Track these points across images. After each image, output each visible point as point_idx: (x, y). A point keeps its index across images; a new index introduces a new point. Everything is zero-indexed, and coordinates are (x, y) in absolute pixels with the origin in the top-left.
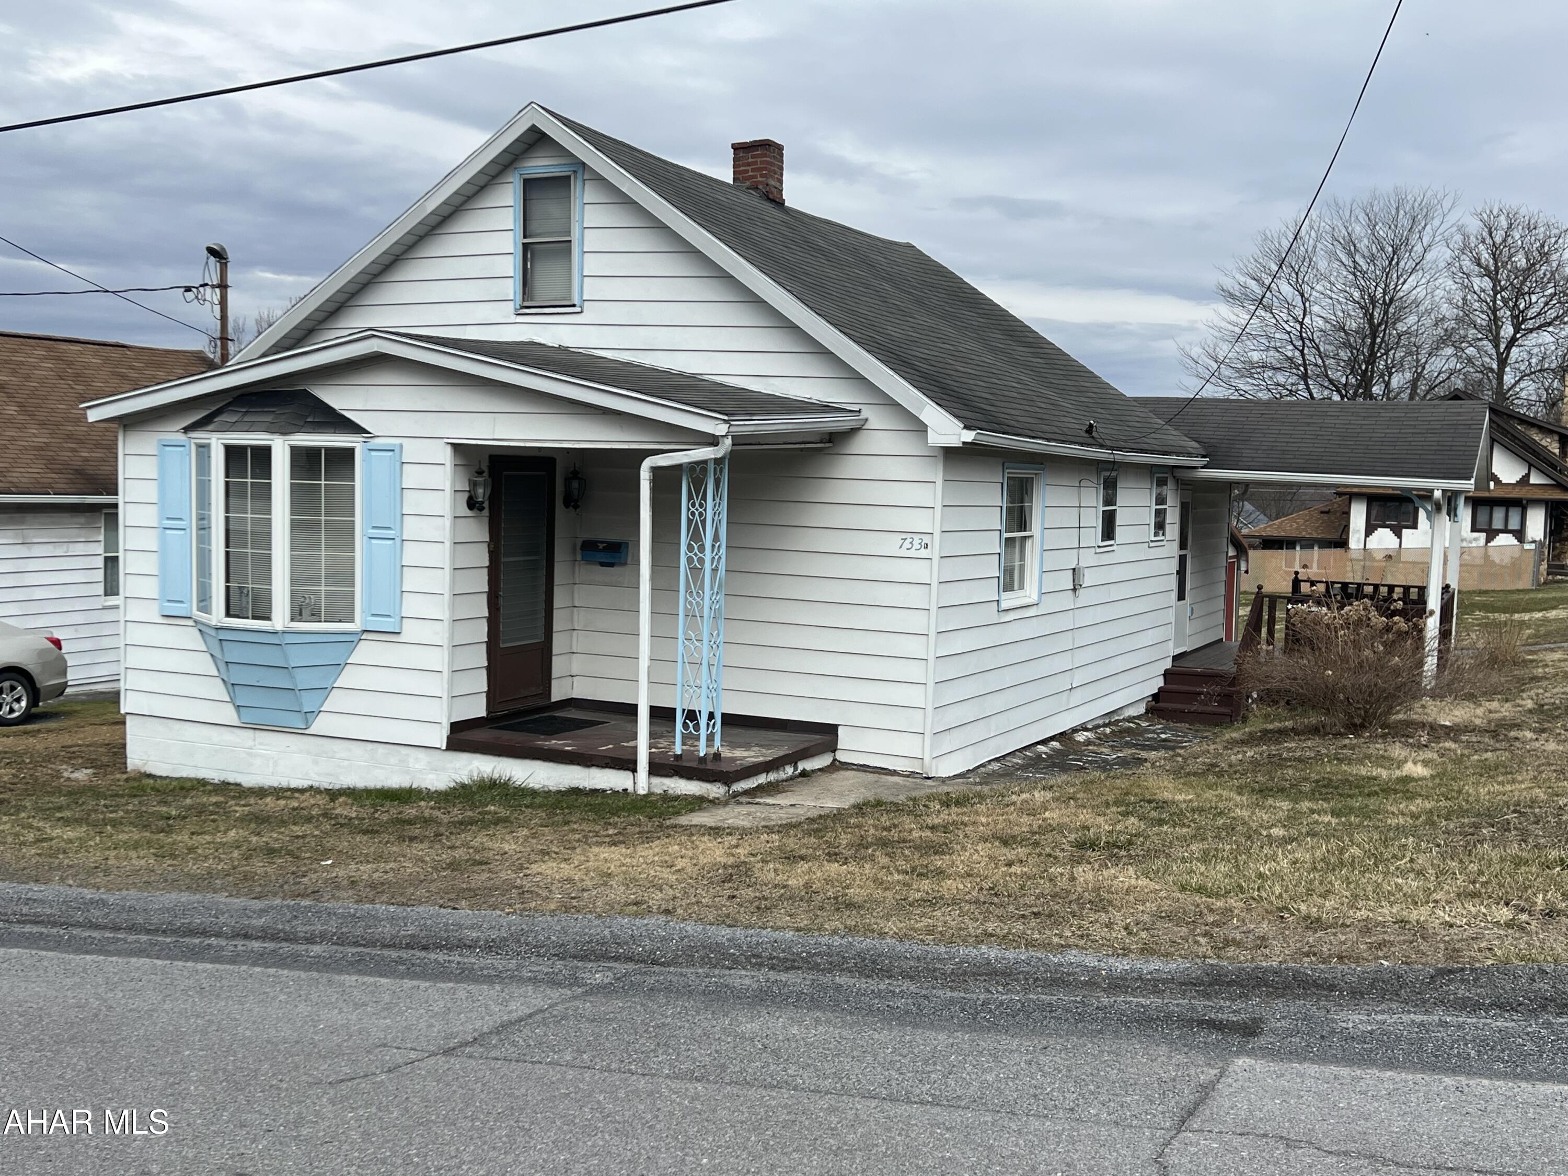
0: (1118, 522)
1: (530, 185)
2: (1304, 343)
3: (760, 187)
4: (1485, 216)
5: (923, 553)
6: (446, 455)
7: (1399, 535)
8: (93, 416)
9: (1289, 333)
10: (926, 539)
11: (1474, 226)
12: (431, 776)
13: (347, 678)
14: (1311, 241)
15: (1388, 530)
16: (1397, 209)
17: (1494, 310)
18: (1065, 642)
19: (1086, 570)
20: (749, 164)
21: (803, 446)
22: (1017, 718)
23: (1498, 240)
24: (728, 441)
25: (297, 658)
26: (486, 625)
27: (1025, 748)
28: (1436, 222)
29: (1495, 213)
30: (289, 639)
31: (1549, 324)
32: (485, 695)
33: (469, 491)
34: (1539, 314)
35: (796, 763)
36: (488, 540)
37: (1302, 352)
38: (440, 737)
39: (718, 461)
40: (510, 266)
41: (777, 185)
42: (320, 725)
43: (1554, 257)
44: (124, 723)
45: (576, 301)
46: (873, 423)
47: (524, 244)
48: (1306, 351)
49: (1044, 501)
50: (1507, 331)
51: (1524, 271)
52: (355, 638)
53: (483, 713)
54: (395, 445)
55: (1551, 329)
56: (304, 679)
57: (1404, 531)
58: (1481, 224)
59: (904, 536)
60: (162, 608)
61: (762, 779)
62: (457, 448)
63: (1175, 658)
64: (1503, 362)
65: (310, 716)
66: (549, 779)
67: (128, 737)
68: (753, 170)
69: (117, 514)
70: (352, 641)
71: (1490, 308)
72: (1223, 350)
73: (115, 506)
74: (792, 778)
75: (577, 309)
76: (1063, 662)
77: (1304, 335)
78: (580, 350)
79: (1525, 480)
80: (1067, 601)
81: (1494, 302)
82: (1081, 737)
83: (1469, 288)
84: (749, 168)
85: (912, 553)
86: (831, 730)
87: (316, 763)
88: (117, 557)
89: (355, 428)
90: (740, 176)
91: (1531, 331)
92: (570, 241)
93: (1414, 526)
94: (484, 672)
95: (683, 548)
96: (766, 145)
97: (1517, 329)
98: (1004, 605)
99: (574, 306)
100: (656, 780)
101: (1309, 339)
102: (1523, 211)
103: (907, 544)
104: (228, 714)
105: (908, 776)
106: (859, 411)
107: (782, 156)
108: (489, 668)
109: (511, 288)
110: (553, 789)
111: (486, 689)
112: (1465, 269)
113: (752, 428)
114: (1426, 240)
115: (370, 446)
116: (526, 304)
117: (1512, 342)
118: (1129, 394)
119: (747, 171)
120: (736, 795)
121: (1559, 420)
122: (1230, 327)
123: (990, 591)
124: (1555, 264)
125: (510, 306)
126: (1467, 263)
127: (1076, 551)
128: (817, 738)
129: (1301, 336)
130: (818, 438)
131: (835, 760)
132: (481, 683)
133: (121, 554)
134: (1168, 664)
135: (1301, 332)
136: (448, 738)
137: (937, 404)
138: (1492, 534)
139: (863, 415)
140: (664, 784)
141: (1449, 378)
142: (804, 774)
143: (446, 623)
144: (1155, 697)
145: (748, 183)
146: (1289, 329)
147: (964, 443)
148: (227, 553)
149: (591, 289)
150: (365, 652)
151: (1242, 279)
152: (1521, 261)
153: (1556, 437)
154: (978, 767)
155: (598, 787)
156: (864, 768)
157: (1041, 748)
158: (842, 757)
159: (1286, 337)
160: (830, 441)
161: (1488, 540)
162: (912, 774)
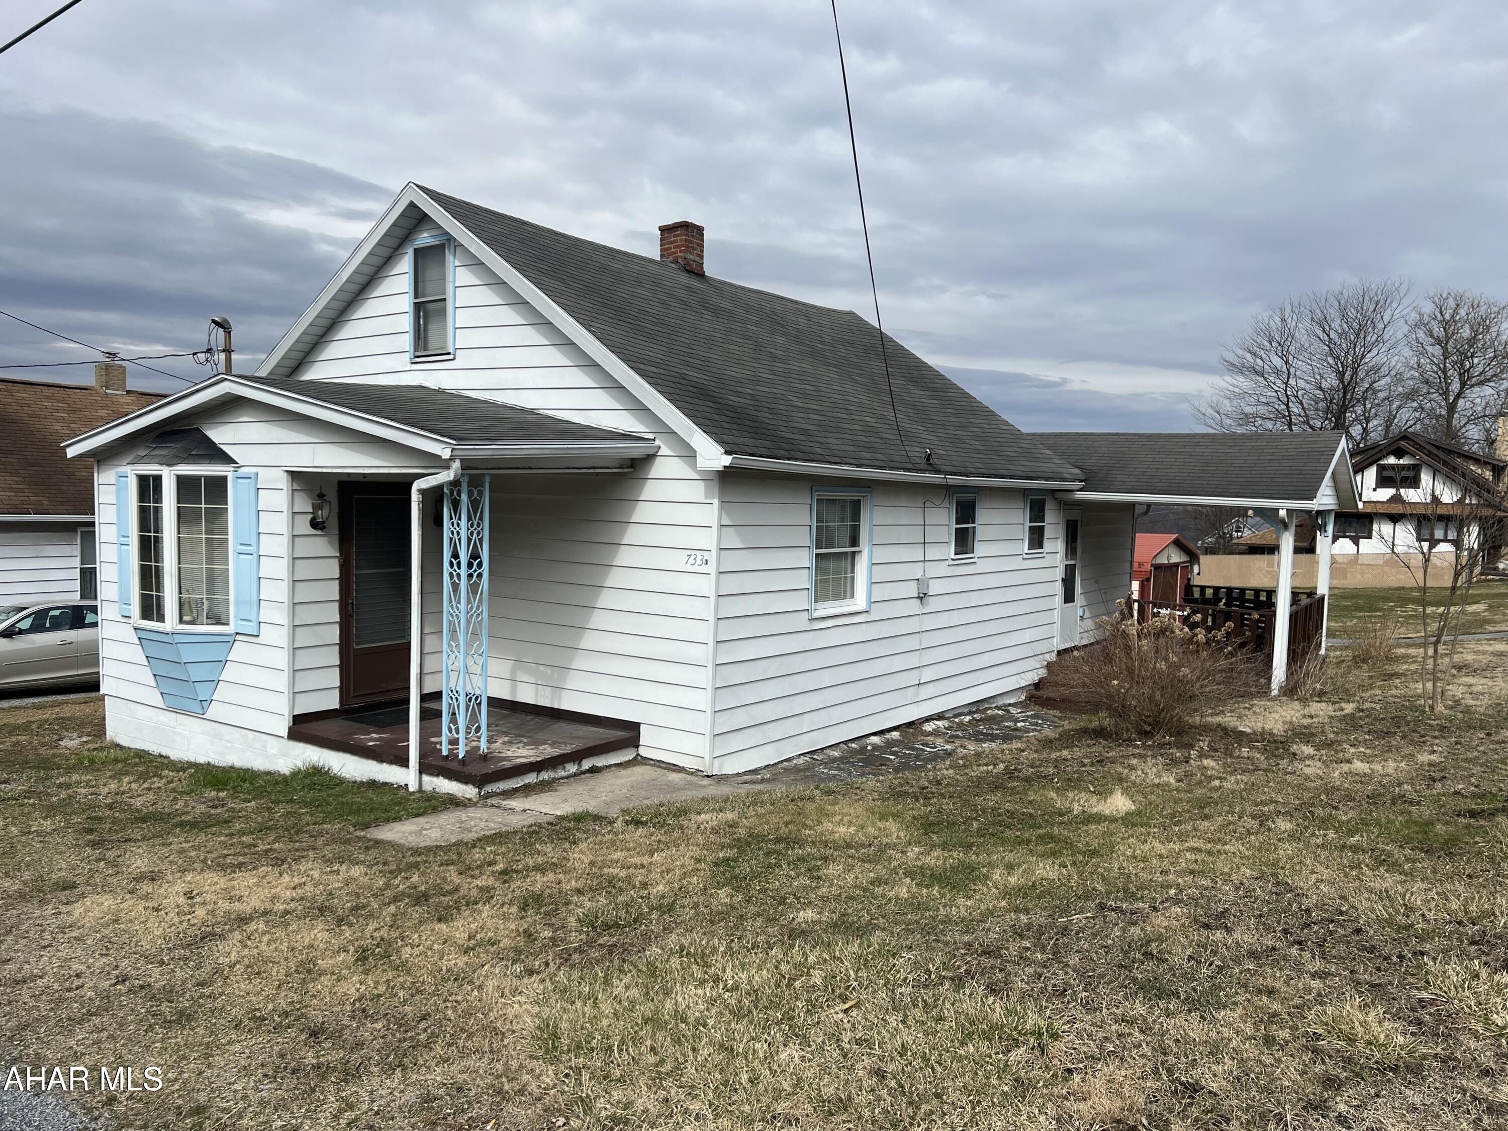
0: (977, 538)
1: (419, 253)
2: (1288, 398)
3: (680, 261)
4: (1436, 299)
5: (704, 568)
6: (283, 482)
7: (1357, 544)
8: (71, 452)
9: (1276, 391)
10: (707, 556)
11: (1428, 308)
12: (281, 761)
13: (228, 673)
14: (1293, 323)
15: (1348, 539)
16: (1363, 296)
17: (1445, 371)
18: (912, 643)
19: (931, 581)
20: (671, 243)
21: (592, 471)
22: (838, 715)
23: (1447, 317)
24: (456, 465)
25: (188, 654)
26: (338, 628)
27: (853, 740)
28: (1394, 305)
29: (1444, 296)
30: (178, 639)
31: (1489, 380)
32: (338, 690)
33: (312, 513)
34: (1481, 373)
35: (581, 761)
36: (338, 555)
37: (1287, 405)
38: (283, 726)
39: (455, 483)
40: (406, 323)
41: (697, 259)
42: (214, 711)
43: (1494, 329)
44: (104, 700)
45: (451, 350)
46: (664, 450)
47: (415, 303)
48: (1290, 404)
49: (871, 520)
50: (1455, 386)
51: (1469, 340)
52: (231, 639)
53: (337, 706)
54: (251, 473)
55: (1492, 384)
56: (196, 673)
57: (1361, 540)
58: (1433, 305)
59: (690, 552)
60: (121, 609)
61: (531, 778)
62: (294, 475)
63: (1059, 653)
64: (1452, 408)
65: (205, 703)
66: (355, 770)
67: (107, 713)
68: (674, 247)
69: (94, 532)
70: (230, 641)
71: (1440, 369)
72: (1227, 407)
73: (92, 524)
74: (575, 775)
75: (451, 357)
76: (912, 661)
77: (1289, 393)
78: (453, 392)
79: (1460, 502)
80: (914, 607)
81: (1445, 365)
82: (929, 727)
83: (1424, 353)
84: (672, 246)
85: (696, 569)
86: (635, 727)
87: (212, 743)
88: (95, 568)
89: (227, 459)
90: (665, 253)
91: (1472, 386)
92: (445, 300)
93: (1370, 537)
94: (337, 670)
95: (446, 564)
96: (685, 226)
97: (1463, 384)
98: (816, 614)
99: (449, 354)
100: (426, 778)
101: (1294, 396)
102: (1468, 294)
103: (691, 561)
104: (158, 701)
105: (692, 774)
106: (654, 440)
107: (702, 235)
108: (341, 666)
109: (406, 341)
110: (359, 779)
111: (338, 684)
112: (1420, 340)
113: (490, 453)
114: (1386, 318)
115: (237, 474)
116: (417, 354)
117: (1458, 396)
118: (1025, 430)
119: (670, 248)
120: (489, 795)
121: (1494, 453)
122: (1231, 388)
123: (802, 601)
124: (1494, 334)
125: (407, 357)
126: (1421, 335)
127: (922, 564)
128: (620, 734)
129: (1286, 394)
130: (616, 464)
131: (638, 755)
132: (334, 678)
133: (98, 566)
134: (1053, 657)
135: (1286, 391)
136: (290, 728)
137: (704, 431)
138: (1434, 543)
139: (657, 442)
140: (433, 782)
141: (1415, 424)
142: (594, 770)
143: (286, 627)
144: (1037, 685)
145: (671, 258)
146: (1277, 389)
147: (725, 467)
148: (179, 568)
149: (462, 339)
150: (240, 651)
151: (1240, 352)
152: (1466, 333)
153: (1490, 467)
154: (778, 763)
155: (388, 781)
156: (659, 764)
157: (875, 739)
158: (643, 752)
159: (1274, 394)
160: (632, 467)
161: (1431, 548)
162: (696, 773)
